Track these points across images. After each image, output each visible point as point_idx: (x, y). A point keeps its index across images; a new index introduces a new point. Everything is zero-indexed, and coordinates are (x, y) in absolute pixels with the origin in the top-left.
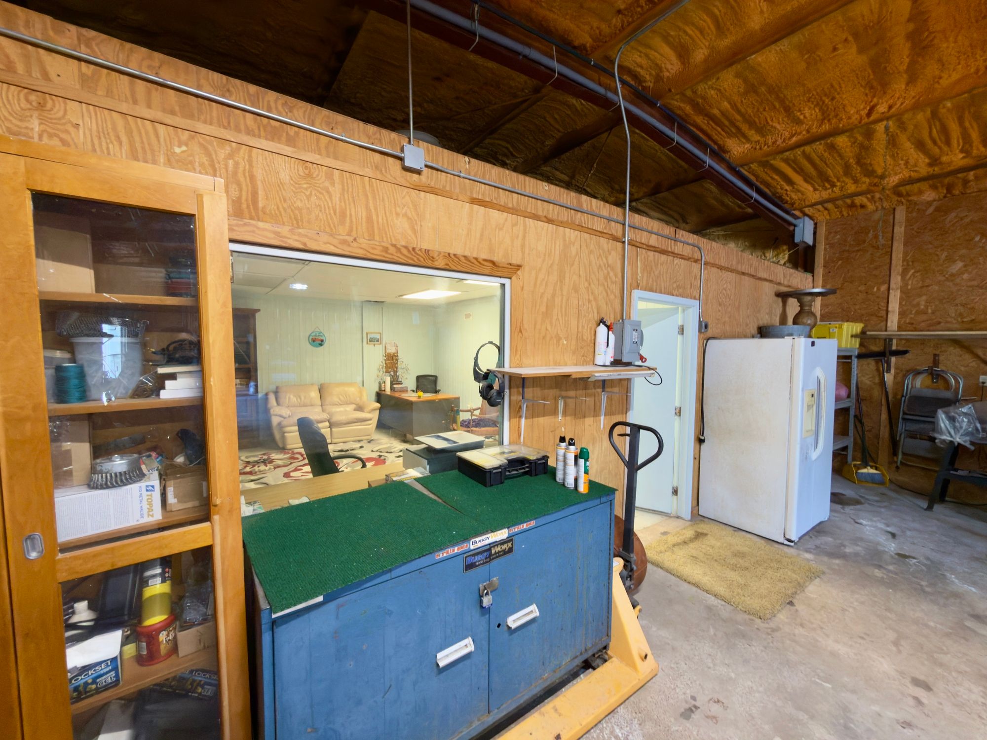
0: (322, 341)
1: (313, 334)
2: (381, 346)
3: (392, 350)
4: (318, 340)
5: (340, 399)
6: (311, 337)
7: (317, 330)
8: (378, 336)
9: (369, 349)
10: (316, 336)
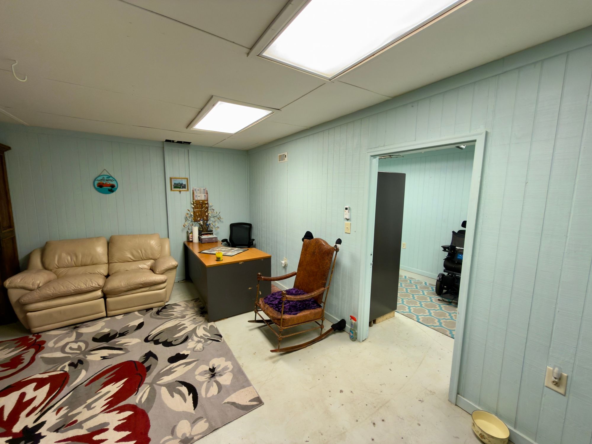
0: (113, 186)
1: (100, 178)
2: (188, 193)
3: (201, 197)
4: (107, 185)
5: (133, 255)
6: (96, 182)
7: (105, 173)
8: (184, 182)
9: (174, 196)
10: (103, 179)
